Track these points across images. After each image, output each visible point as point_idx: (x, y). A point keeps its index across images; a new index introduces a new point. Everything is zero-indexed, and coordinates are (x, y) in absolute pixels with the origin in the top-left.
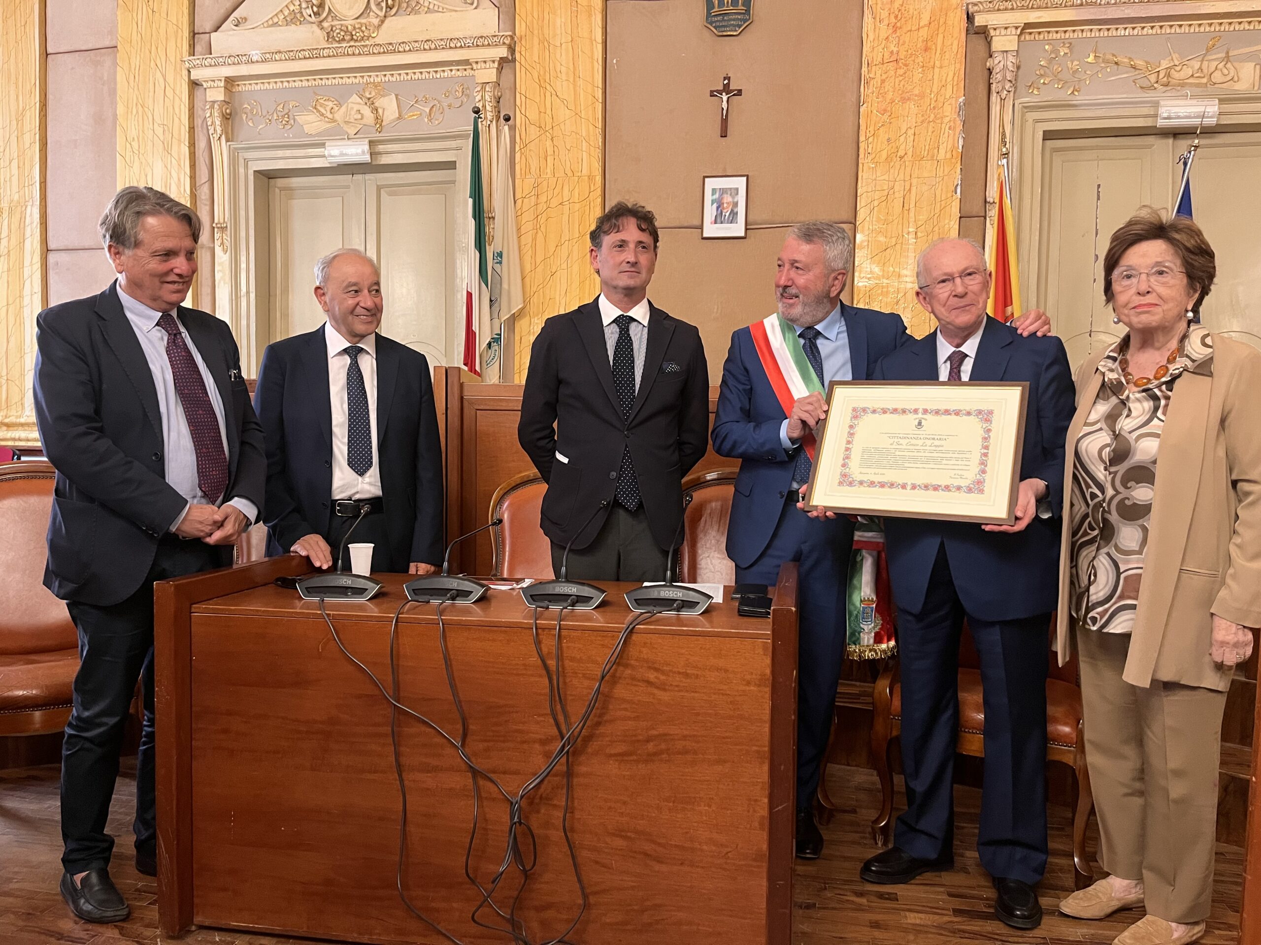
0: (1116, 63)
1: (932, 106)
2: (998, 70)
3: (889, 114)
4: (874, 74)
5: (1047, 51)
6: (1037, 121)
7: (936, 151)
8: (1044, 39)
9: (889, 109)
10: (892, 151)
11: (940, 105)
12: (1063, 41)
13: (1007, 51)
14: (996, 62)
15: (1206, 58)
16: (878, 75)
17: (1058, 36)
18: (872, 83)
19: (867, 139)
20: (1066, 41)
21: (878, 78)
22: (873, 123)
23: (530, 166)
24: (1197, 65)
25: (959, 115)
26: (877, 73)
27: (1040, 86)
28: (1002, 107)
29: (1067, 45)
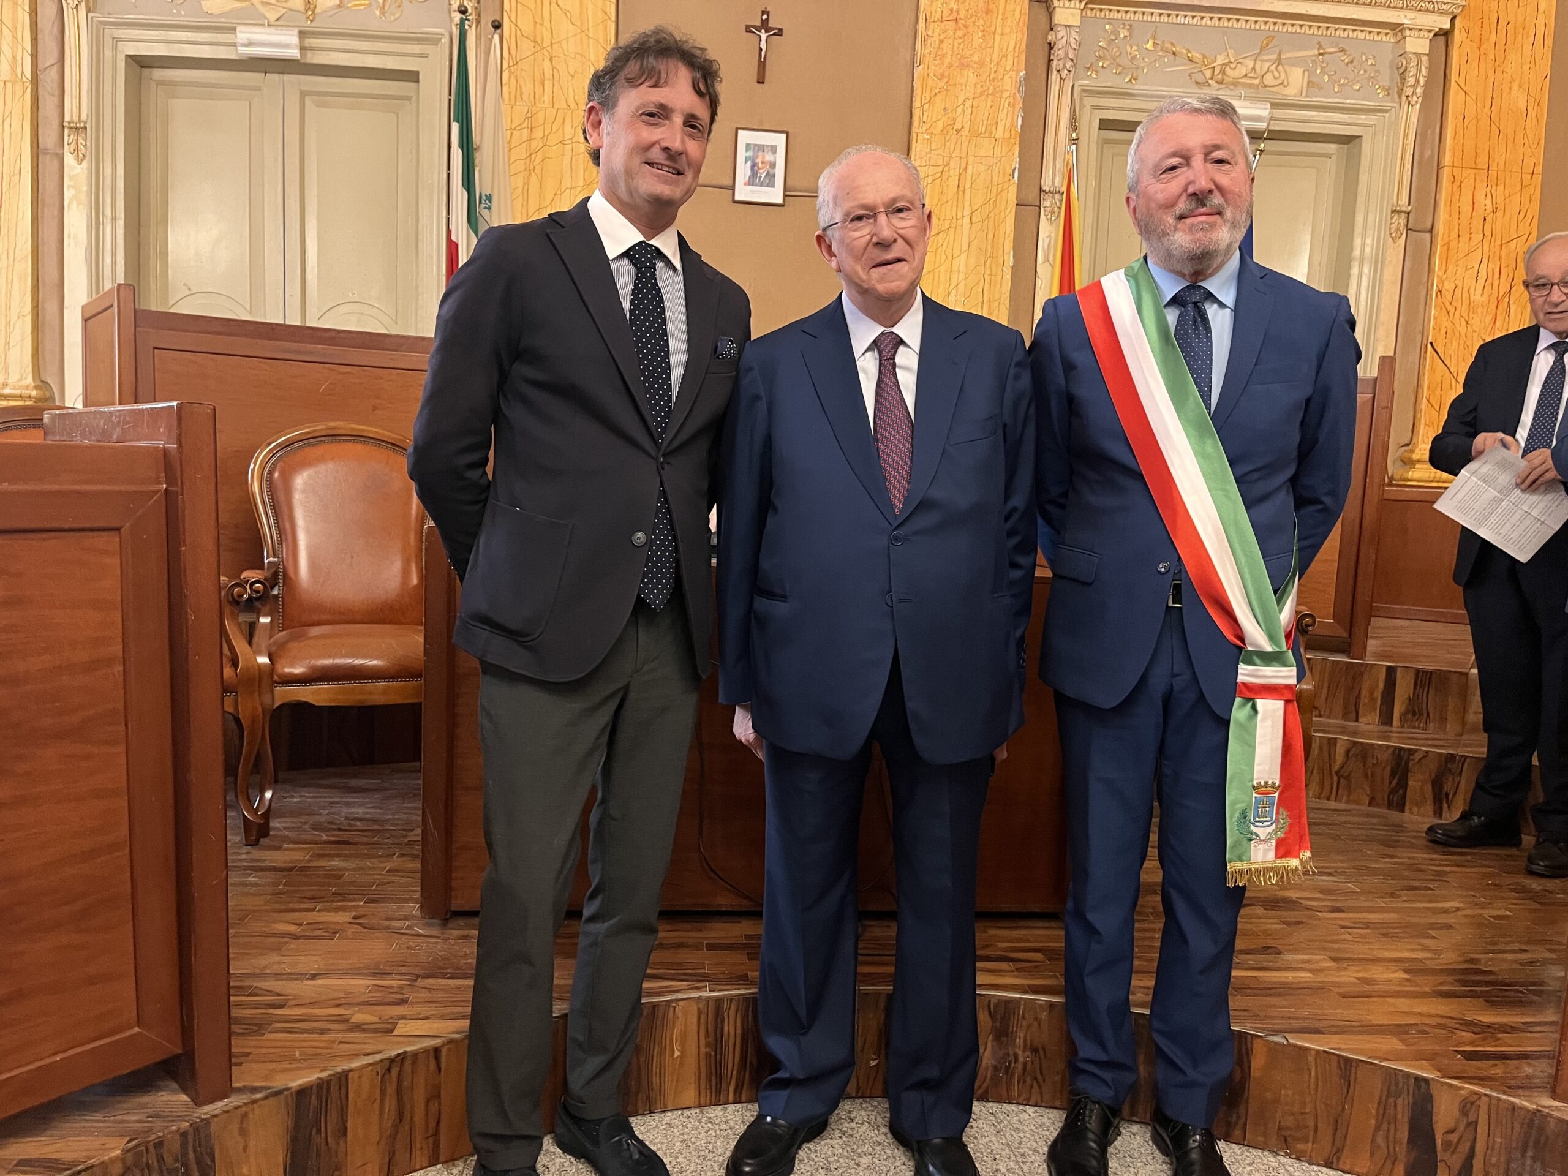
0: (1174, 54)
1: (991, 77)
2: (1061, 46)
3: (946, 80)
4: (932, 32)
5: (1106, 31)
6: (1094, 107)
7: (994, 128)
8: (1105, 18)
9: (946, 74)
10: (949, 123)
11: (1000, 77)
12: (1123, 22)
13: (1069, 26)
14: (1059, 36)
15: (1259, 58)
16: (936, 34)
17: (1119, 16)
18: (929, 41)
19: (922, 106)
20: (1127, 23)
21: (936, 38)
22: (929, 88)
23: (521, 90)
24: (1250, 64)
25: (1019, 91)
26: (935, 32)
27: (1100, 69)
28: (1061, 87)
29: (1128, 27)
